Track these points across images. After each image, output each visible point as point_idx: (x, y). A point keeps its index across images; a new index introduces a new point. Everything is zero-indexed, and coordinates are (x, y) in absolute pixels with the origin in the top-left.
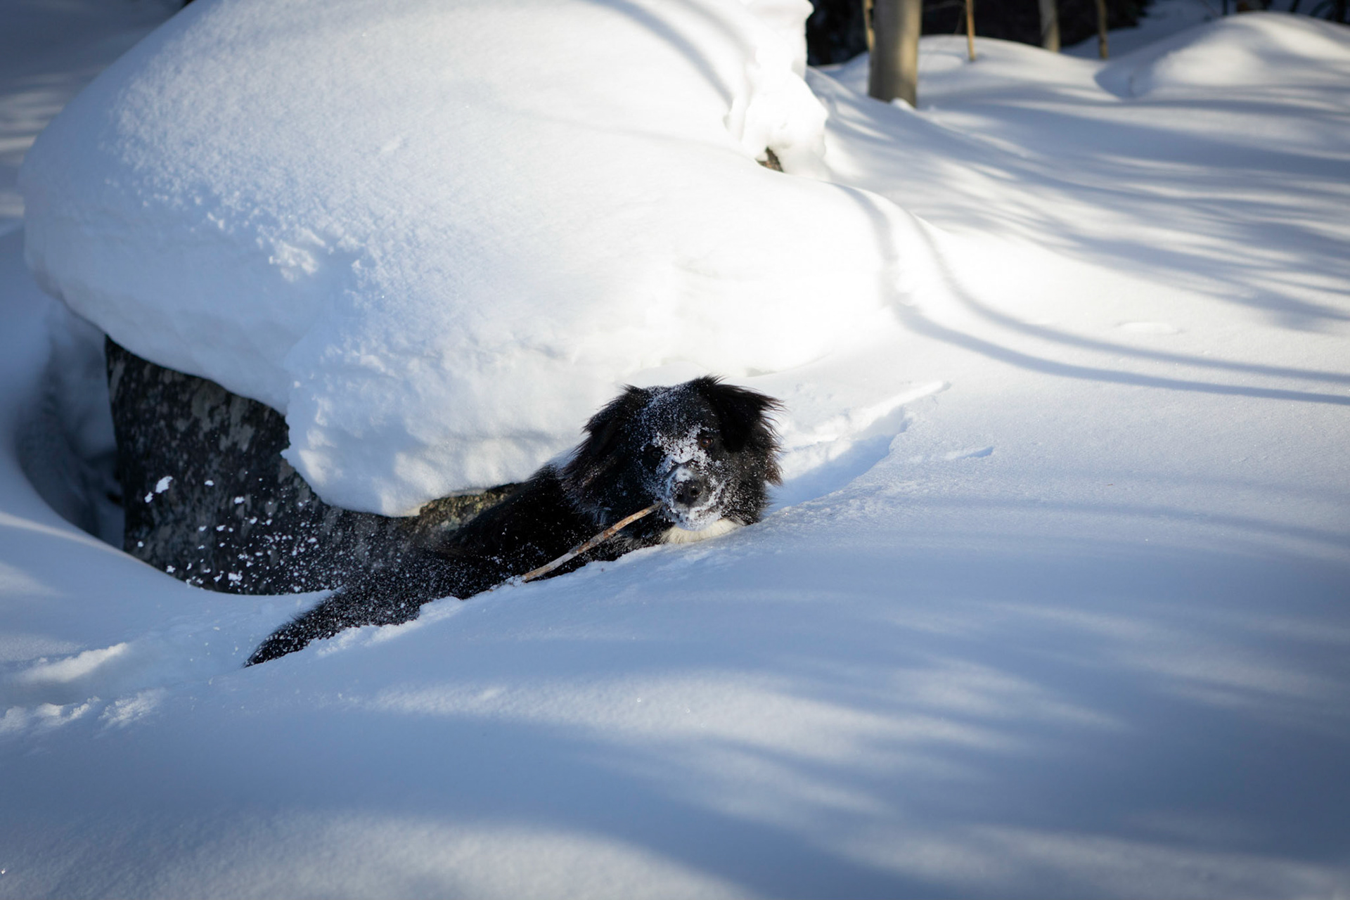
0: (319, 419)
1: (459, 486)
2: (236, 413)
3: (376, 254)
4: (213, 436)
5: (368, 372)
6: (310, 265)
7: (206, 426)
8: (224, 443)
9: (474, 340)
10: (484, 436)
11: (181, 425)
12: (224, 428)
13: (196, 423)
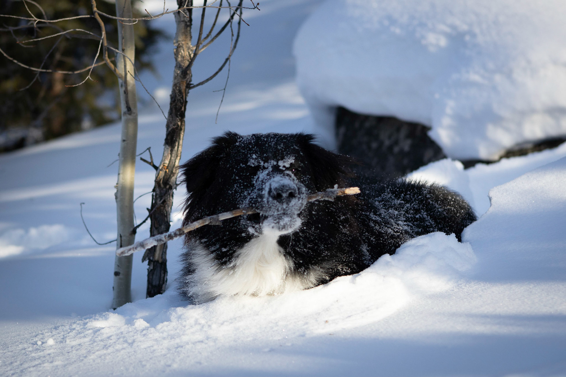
0: (448, 111)
1: (519, 140)
2: (403, 132)
3: (477, 30)
4: (390, 148)
5: (474, 84)
6: (443, 42)
7: (387, 143)
8: (396, 149)
9: (529, 62)
10: (533, 111)
11: (374, 145)
12: (396, 143)
13: (381, 143)
